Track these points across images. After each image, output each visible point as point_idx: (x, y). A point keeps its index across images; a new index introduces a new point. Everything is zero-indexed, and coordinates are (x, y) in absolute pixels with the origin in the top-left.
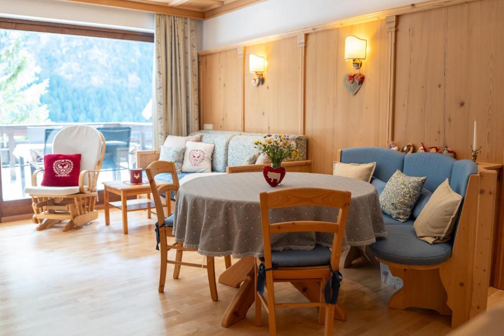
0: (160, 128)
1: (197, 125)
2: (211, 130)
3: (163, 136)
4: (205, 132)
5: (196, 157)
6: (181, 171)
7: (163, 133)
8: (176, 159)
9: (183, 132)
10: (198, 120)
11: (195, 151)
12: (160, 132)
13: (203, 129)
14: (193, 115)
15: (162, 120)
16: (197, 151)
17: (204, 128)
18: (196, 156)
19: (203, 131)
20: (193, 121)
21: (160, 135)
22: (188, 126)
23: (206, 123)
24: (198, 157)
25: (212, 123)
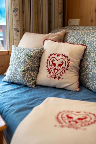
0: (14, 22)
1: (60, 20)
2: (78, 26)
3: (19, 33)
4: (70, 29)
5: (57, 65)
6: (35, 83)
7: (19, 29)
8: (28, 66)
9: (44, 28)
10: (62, 14)
11: (56, 56)
12: (14, 27)
13: (67, 25)
14: (56, 7)
15: (18, 12)
16: (58, 55)
17: (69, 24)
18: (57, 63)
19: (68, 28)
20: (56, 15)
21: (15, 32)
22: (50, 22)
23: (71, 18)
24: (60, 65)
25: (79, 18)
